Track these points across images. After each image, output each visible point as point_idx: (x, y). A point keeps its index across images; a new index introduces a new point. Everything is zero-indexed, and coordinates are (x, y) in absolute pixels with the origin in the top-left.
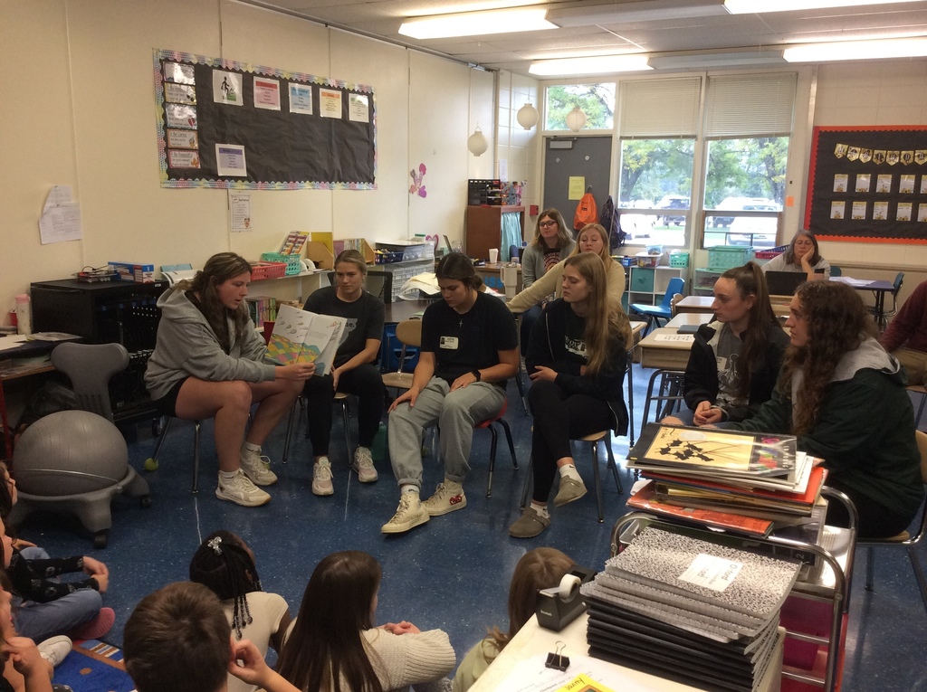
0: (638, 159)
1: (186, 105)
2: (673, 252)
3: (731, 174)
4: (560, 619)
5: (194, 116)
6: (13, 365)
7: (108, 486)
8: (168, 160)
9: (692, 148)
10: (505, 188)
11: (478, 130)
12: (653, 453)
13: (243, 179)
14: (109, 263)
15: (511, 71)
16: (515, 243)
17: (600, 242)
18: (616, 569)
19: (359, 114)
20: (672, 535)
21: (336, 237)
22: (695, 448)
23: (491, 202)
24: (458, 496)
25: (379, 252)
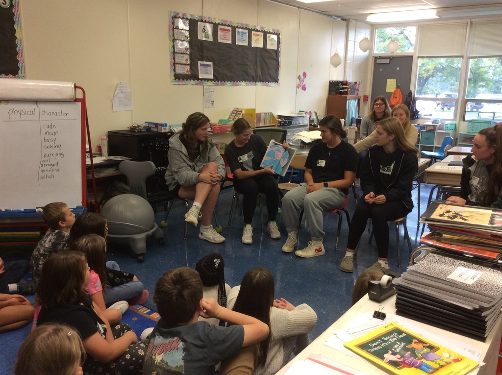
0: (428, 71)
1: (184, 41)
2: (447, 122)
3: (483, 80)
4: (381, 295)
5: (188, 47)
6: (99, 172)
7: (144, 232)
8: (174, 70)
9: (460, 65)
10: (350, 85)
11: (336, 53)
12: (435, 216)
13: (211, 80)
14: (146, 122)
15: (356, 20)
16: (354, 116)
17: (404, 116)
18: (413, 271)
19: (272, 45)
20: (443, 257)
21: (257, 112)
22: (459, 215)
23: (341, 93)
24: (320, 248)
25: (279, 120)
